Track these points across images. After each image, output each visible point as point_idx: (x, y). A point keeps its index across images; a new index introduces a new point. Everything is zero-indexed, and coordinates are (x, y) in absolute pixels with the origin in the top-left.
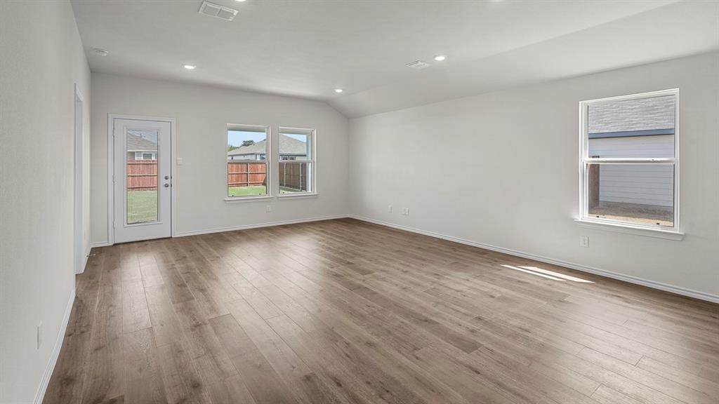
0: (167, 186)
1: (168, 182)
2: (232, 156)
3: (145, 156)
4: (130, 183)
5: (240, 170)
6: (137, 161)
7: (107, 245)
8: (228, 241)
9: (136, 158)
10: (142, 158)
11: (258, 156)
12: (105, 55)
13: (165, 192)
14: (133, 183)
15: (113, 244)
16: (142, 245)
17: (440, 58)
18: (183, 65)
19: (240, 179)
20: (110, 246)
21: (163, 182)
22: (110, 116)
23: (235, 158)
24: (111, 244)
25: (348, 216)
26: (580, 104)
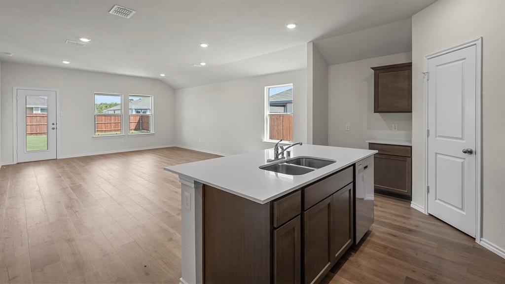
0: (53, 129)
1: (54, 126)
2: (114, 110)
3: (42, 110)
4: (29, 130)
5: (117, 120)
6: (35, 114)
7: (12, 163)
8: (93, 159)
9: (34, 112)
10: (39, 112)
11: (134, 111)
12: (11, 55)
13: (52, 133)
14: (31, 130)
15: (17, 162)
16: (37, 163)
17: (203, 64)
18: (62, 61)
19: (117, 126)
20: (14, 165)
21: (51, 126)
22: (14, 87)
23: (116, 111)
24: (15, 163)
25: (175, 146)
26: (265, 87)
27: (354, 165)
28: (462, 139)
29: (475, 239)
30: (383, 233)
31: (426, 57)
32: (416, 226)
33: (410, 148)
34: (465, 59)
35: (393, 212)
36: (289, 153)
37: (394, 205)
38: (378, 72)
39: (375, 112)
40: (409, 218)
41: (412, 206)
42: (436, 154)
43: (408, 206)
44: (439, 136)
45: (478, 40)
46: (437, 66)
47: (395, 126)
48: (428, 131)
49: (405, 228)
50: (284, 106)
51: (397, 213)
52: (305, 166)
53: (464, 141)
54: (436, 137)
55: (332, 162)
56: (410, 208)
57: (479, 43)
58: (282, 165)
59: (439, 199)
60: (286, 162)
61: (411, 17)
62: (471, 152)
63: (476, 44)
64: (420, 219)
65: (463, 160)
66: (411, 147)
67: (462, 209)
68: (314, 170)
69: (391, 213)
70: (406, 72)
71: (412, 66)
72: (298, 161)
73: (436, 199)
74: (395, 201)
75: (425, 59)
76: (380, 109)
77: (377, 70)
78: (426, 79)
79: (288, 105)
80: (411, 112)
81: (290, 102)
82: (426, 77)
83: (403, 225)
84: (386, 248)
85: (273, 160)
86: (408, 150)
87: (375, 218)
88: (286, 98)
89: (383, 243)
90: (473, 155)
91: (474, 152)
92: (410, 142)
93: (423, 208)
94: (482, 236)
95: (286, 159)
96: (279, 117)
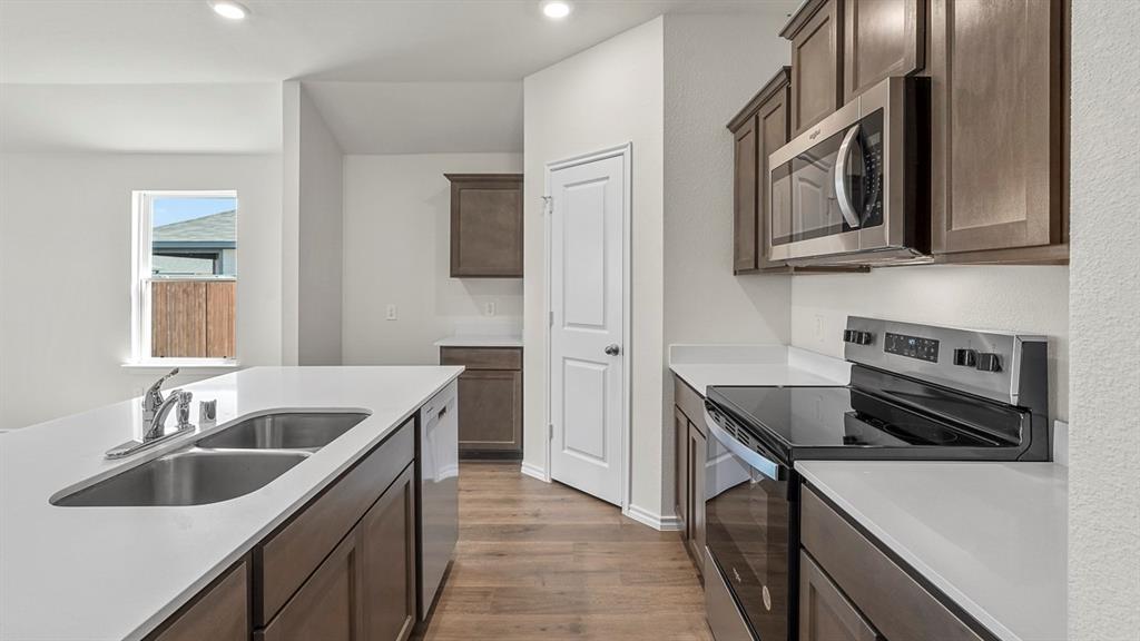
26: (135, 194)
27: (416, 416)
28: (603, 327)
29: (621, 508)
30: (477, 556)
31: (549, 165)
32: (536, 515)
33: (519, 351)
34: (607, 178)
35: (490, 495)
36: (209, 410)
37: (491, 477)
38: (458, 185)
39: (452, 276)
40: (520, 501)
41: (524, 470)
42: (564, 358)
43: (517, 474)
44: (570, 324)
45: (626, 146)
46: (567, 186)
47: (490, 306)
48: (551, 313)
49: (518, 526)
50: (214, 256)
51: (500, 497)
52: (272, 447)
53: (606, 332)
54: (564, 326)
55: (356, 417)
56: (520, 477)
57: (627, 151)
58: (177, 460)
59: (569, 448)
60: (198, 443)
61: (522, 79)
62: (615, 351)
63: (622, 154)
64: (540, 497)
65: (604, 367)
66: (522, 348)
67: (603, 459)
68: (301, 459)
69: (489, 500)
70: (511, 194)
71: (523, 181)
72: (245, 432)
73: (564, 448)
74: (492, 466)
75: (547, 169)
76: (462, 269)
77: (457, 181)
78: (548, 210)
79: (225, 253)
80: (522, 276)
81: (230, 246)
82: (548, 205)
83: (515, 521)
84: (485, 593)
85: (140, 448)
86: (517, 353)
87: (461, 522)
88: (221, 236)
89: (481, 584)
90: (619, 356)
91: (621, 350)
92: (520, 337)
93: (542, 469)
94: (630, 502)
95: (198, 431)
96: (191, 288)
